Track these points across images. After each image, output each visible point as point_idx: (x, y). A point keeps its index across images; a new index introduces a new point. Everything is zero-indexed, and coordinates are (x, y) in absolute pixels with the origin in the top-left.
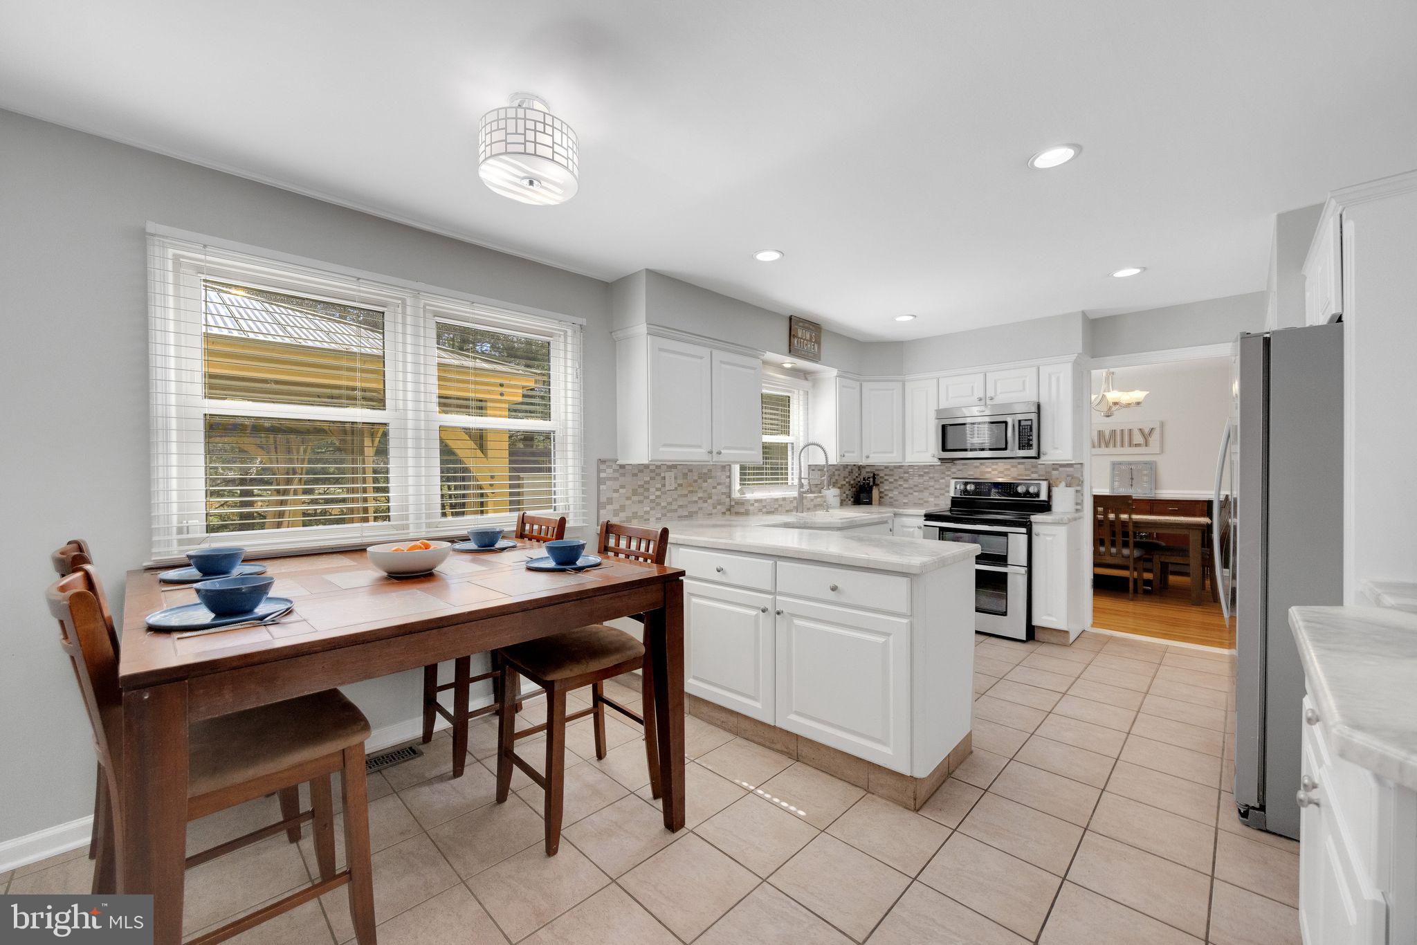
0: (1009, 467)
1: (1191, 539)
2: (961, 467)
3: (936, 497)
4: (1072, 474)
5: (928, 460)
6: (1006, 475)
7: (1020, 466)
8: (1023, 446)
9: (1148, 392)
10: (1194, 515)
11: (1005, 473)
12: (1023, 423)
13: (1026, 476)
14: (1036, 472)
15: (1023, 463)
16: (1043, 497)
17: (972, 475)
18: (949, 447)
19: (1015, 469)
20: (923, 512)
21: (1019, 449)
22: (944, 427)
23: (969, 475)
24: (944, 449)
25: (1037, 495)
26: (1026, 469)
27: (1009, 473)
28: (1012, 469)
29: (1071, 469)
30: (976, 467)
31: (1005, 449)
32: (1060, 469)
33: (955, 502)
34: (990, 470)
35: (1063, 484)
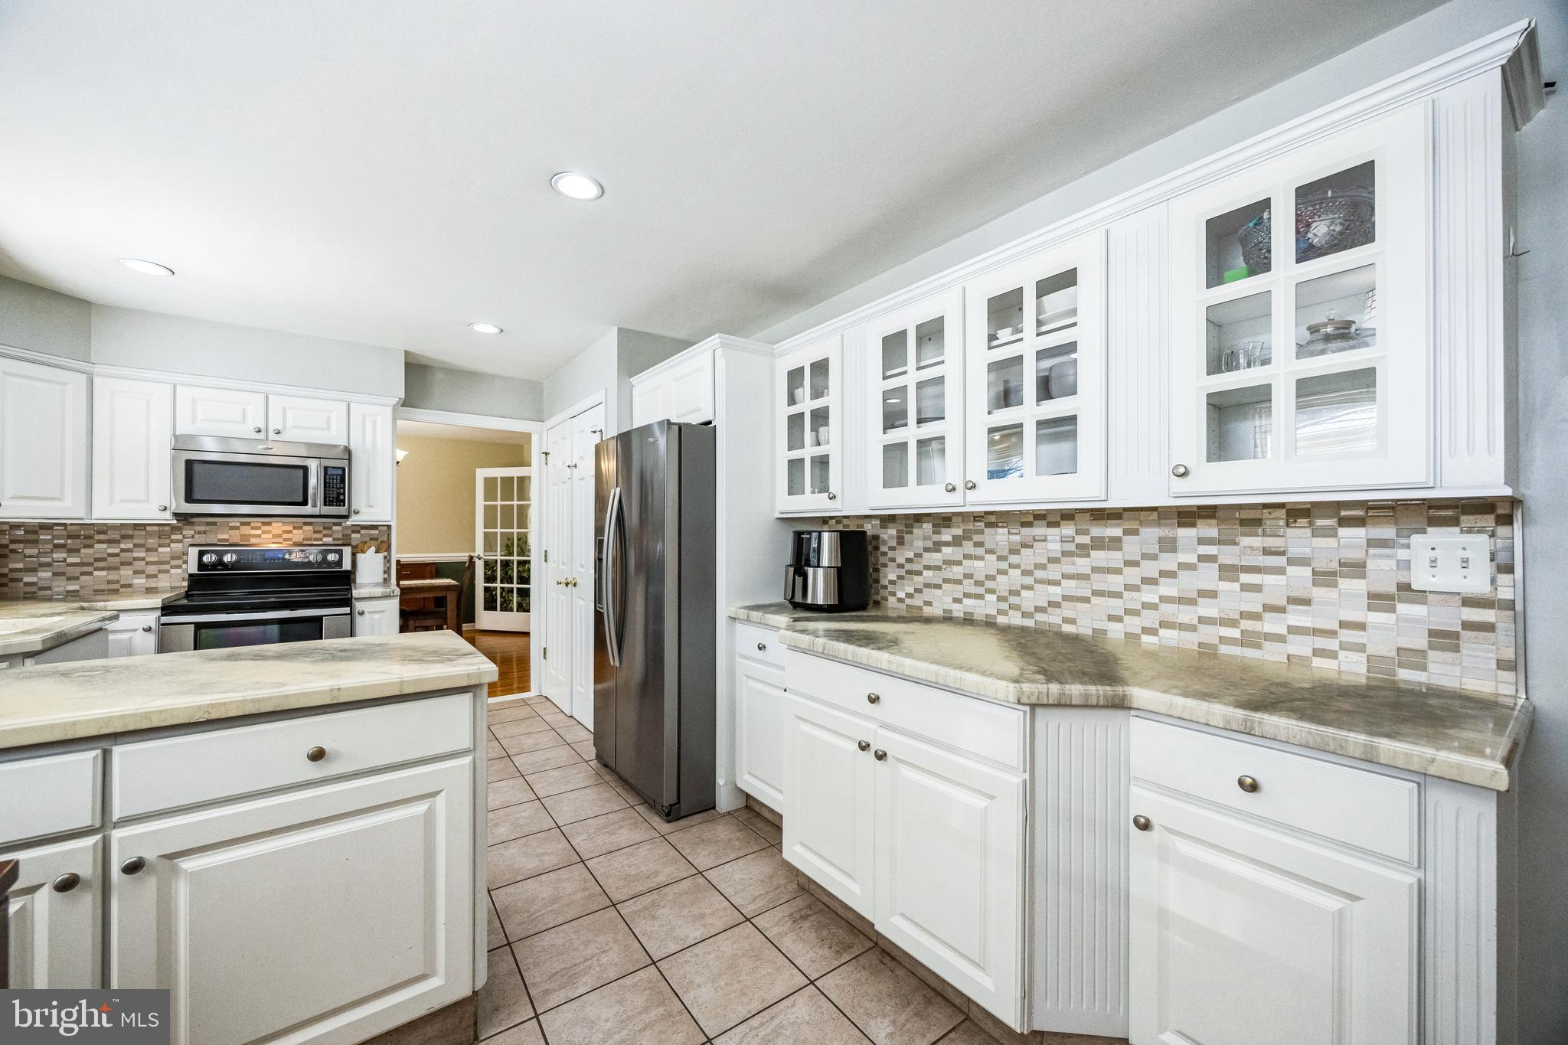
0: (290, 528)
1: (448, 600)
2: (203, 528)
3: (148, 577)
4: (379, 537)
5: (153, 517)
6: (285, 540)
7: (306, 528)
8: (330, 501)
9: (407, 453)
10: (423, 578)
11: (285, 536)
12: (330, 472)
13: (315, 540)
14: (330, 536)
15: (310, 524)
16: (347, 565)
17: (227, 540)
18: (197, 496)
19: (300, 531)
20: (157, 601)
21: (325, 505)
22: (189, 464)
23: (220, 540)
24: (189, 499)
25: (339, 563)
26: (315, 532)
27: (289, 536)
28: (295, 531)
29: (377, 532)
30: (232, 528)
31: (305, 503)
32: (362, 532)
33: (196, 582)
34: (259, 532)
35: (373, 549)
